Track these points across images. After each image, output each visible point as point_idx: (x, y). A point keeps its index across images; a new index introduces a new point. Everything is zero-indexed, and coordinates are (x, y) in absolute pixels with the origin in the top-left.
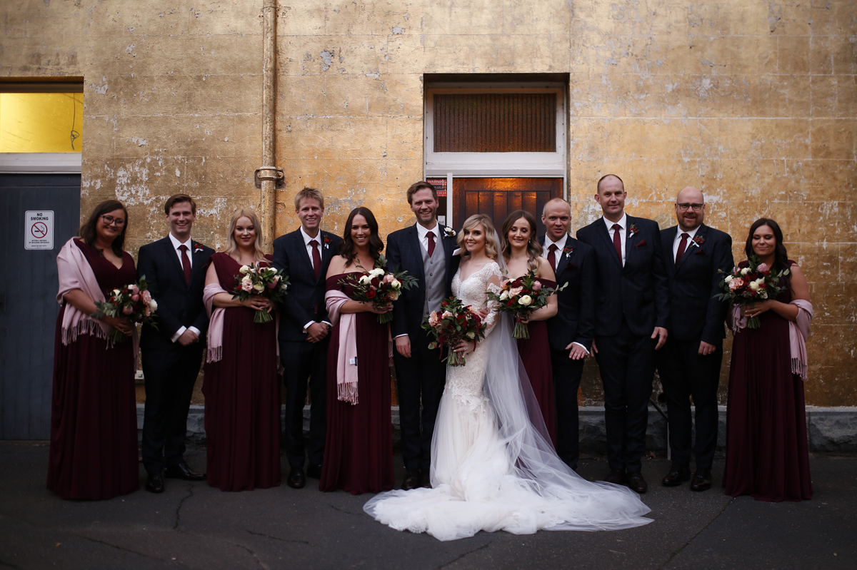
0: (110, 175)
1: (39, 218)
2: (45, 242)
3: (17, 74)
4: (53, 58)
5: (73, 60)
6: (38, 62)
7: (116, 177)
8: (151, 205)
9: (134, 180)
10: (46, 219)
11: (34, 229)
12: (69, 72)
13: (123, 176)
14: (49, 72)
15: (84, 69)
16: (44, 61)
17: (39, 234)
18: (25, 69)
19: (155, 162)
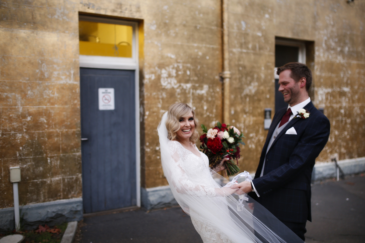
0: (159, 72)
1: (106, 92)
2: (110, 105)
3: (109, 13)
4: (128, 7)
5: (138, 9)
6: (121, 8)
7: (161, 73)
8: (177, 88)
9: (170, 76)
10: (110, 93)
11: (104, 98)
12: (137, 16)
13: (164, 73)
14: (127, 15)
15: (144, 15)
16: (124, 8)
17: (106, 101)
18: (114, 11)
19: (178, 67)
